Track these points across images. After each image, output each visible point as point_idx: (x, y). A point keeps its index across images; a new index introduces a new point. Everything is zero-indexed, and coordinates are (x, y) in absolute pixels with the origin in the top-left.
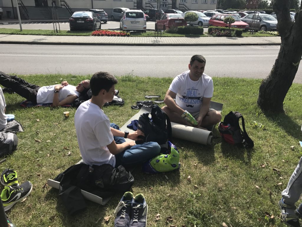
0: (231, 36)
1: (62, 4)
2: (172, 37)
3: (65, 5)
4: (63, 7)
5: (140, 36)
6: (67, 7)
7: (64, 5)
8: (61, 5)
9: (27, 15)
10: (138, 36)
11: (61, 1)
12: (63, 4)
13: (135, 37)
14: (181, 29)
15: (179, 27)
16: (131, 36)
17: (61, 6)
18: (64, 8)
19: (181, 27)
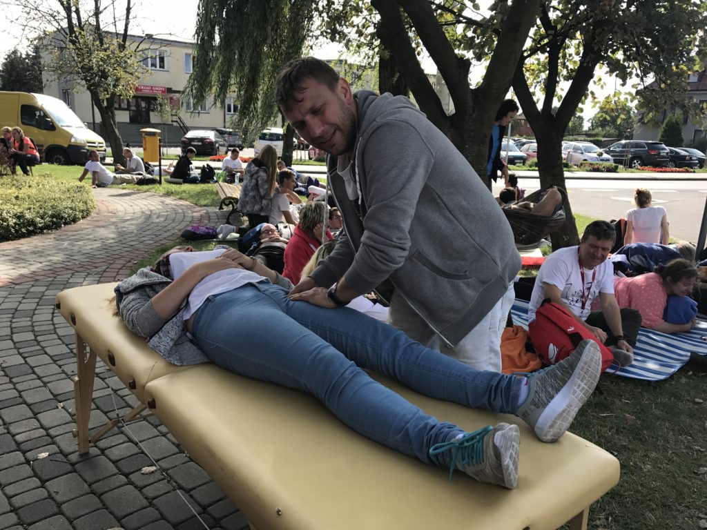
1: (174, 120)
3: (179, 121)
4: (175, 124)
6: (182, 125)
7: (177, 122)
8: (172, 121)
11: (172, 115)
17: (170, 123)
18: (176, 127)
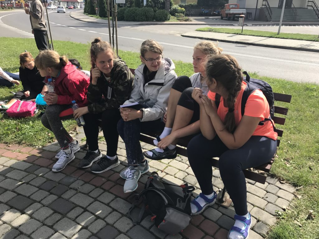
3: (313, 6)
4: (310, 8)
6: (315, 8)
8: (308, 6)
9: (270, 17)
11: (309, 1)
12: (311, 5)
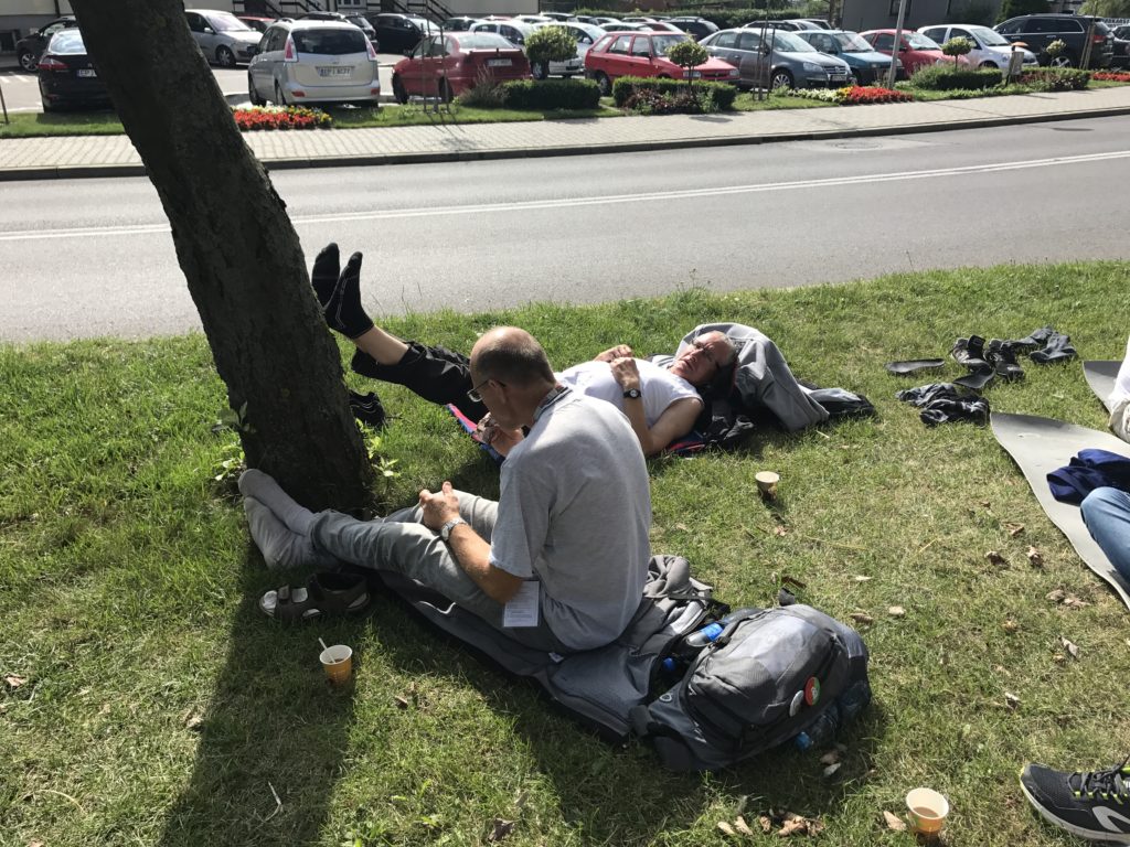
0: (702, 112)
2: (498, 121)
5: (373, 123)
10: (366, 124)
13: (353, 128)
14: (521, 89)
15: (509, 84)
16: (338, 128)
19: (518, 82)
